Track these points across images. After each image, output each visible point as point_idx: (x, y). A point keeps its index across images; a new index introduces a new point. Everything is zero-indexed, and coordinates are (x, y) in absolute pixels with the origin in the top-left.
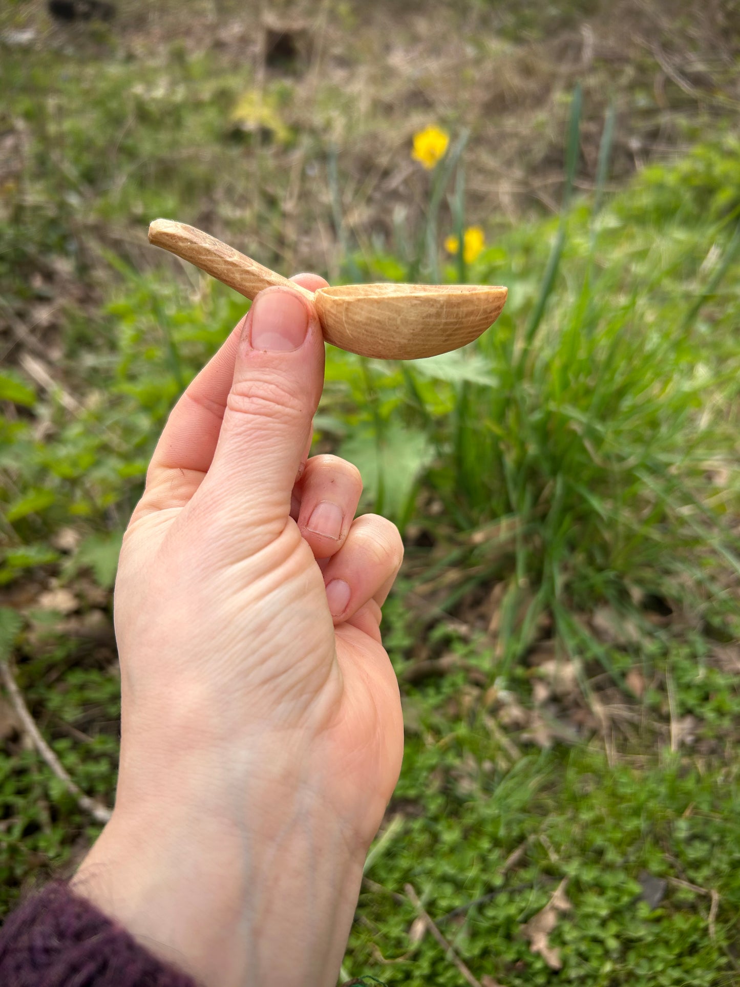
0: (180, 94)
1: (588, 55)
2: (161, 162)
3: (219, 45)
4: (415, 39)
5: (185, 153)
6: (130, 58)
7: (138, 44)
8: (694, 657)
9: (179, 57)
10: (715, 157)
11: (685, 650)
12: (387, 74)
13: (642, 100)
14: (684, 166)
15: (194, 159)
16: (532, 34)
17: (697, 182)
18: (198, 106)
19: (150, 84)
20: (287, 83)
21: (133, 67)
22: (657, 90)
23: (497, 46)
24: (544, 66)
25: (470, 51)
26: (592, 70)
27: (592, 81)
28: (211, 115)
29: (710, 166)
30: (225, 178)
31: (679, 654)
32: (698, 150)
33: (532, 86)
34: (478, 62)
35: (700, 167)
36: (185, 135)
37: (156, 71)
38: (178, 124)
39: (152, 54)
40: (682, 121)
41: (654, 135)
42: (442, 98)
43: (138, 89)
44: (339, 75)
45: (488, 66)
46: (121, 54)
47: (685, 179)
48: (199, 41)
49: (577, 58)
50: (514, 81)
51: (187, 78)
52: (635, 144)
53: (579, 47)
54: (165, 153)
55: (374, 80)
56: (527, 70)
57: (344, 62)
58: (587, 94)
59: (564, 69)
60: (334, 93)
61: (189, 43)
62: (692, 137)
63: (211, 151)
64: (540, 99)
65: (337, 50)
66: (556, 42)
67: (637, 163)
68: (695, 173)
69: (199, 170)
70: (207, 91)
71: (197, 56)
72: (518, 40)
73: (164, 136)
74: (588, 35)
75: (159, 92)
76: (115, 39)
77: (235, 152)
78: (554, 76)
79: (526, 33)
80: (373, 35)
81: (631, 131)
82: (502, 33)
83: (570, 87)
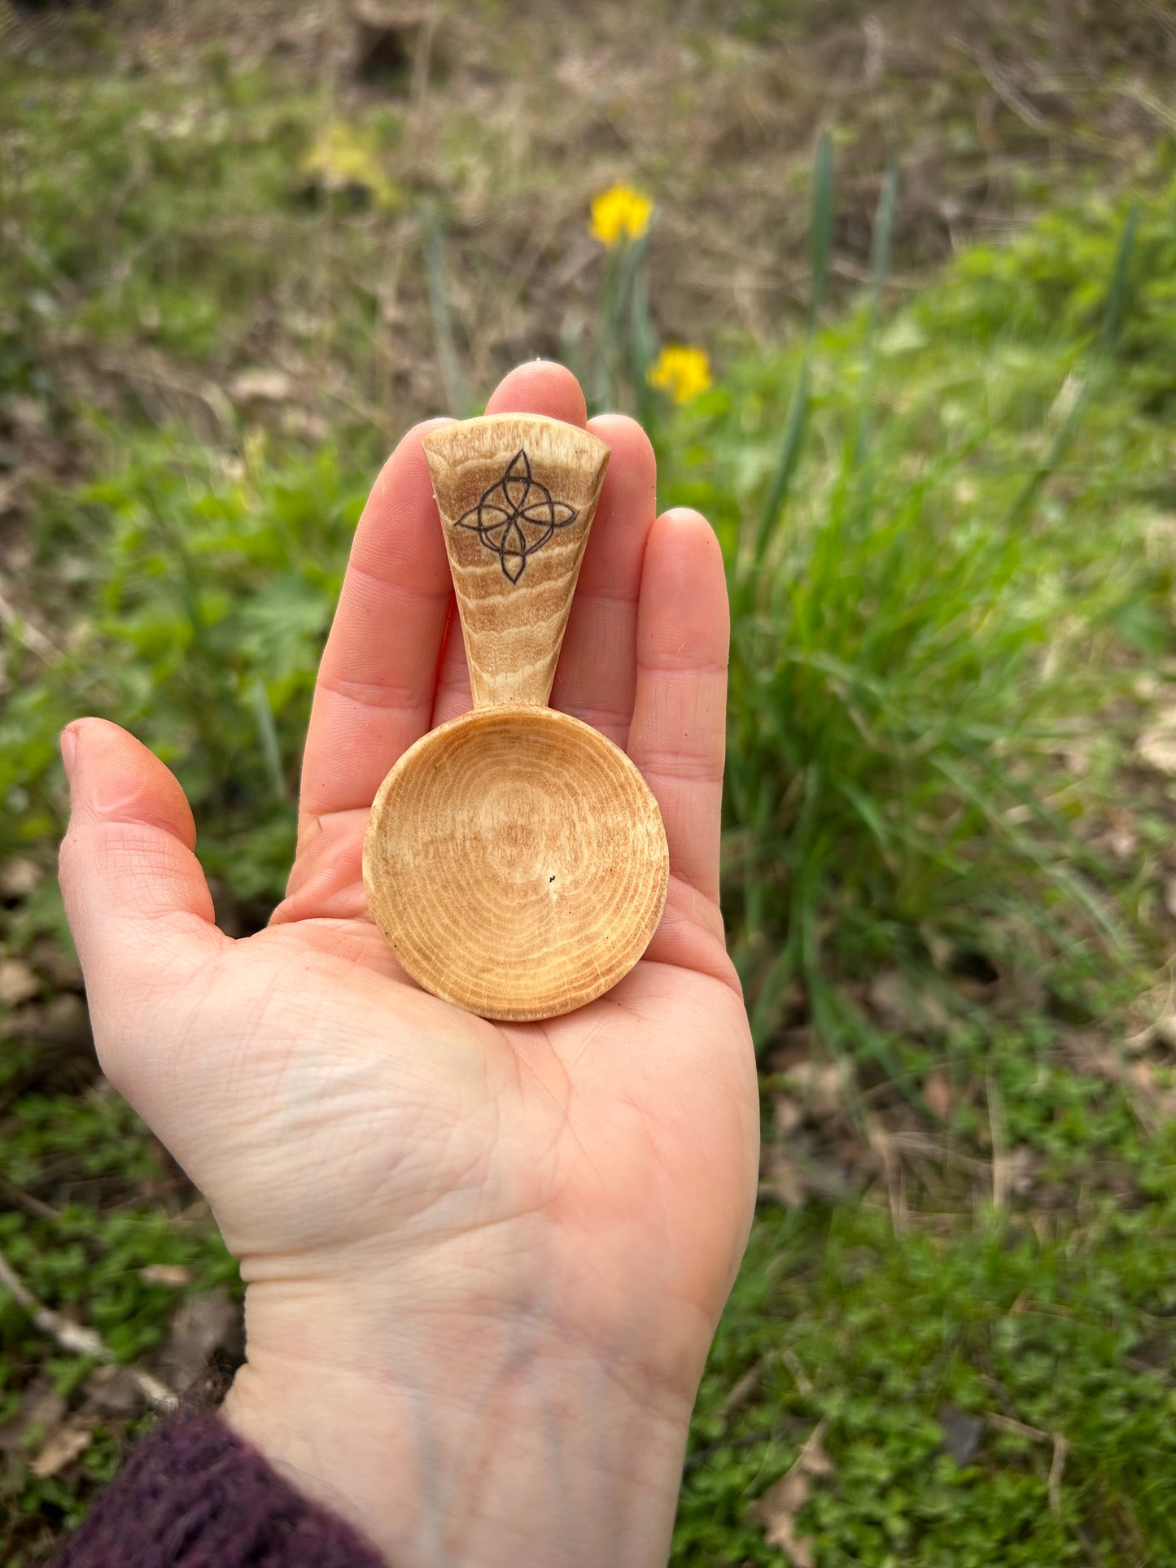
0: (219, 128)
1: (874, 66)
2: (187, 240)
3: (283, 48)
4: (599, 39)
5: (226, 226)
6: (138, 70)
7: (151, 47)
8: (1030, 1051)
9: (218, 69)
10: (1072, 232)
11: (1017, 1041)
12: (557, 94)
13: (960, 139)
14: (1024, 245)
15: (241, 237)
16: (789, 32)
17: (1045, 273)
18: (248, 148)
19: (169, 113)
20: (393, 110)
21: (144, 84)
22: (983, 120)
23: (732, 52)
24: (805, 83)
25: (688, 60)
26: (882, 89)
27: (882, 107)
28: (270, 163)
29: (1064, 247)
30: (293, 268)
31: (1009, 1046)
32: (1045, 221)
33: (787, 114)
34: (702, 75)
35: (1049, 247)
36: (225, 197)
37: (180, 90)
38: (215, 178)
39: (174, 62)
40: (1022, 173)
41: (981, 195)
42: (643, 133)
43: (149, 121)
44: (478, 97)
45: (719, 82)
46: (123, 63)
47: (1027, 268)
48: (251, 41)
49: (858, 72)
50: (758, 106)
51: (231, 101)
52: (950, 209)
53: (859, 52)
54: (192, 226)
55: (533, 105)
56: (778, 89)
57: (486, 76)
58: (875, 127)
59: (839, 87)
60: (470, 125)
61: (234, 45)
62: (1039, 198)
63: (268, 223)
64: (798, 136)
65: (476, 56)
66: (826, 44)
67: (954, 239)
68: (1041, 259)
69: (251, 256)
70: (263, 121)
71: (247, 67)
72: (764, 41)
73: (194, 199)
74: (875, 33)
75: (182, 128)
76: (113, 39)
77: (311, 224)
78: (821, 99)
79: (777, 30)
80: (532, 29)
81: (943, 189)
82: (739, 30)
83: (848, 116)
